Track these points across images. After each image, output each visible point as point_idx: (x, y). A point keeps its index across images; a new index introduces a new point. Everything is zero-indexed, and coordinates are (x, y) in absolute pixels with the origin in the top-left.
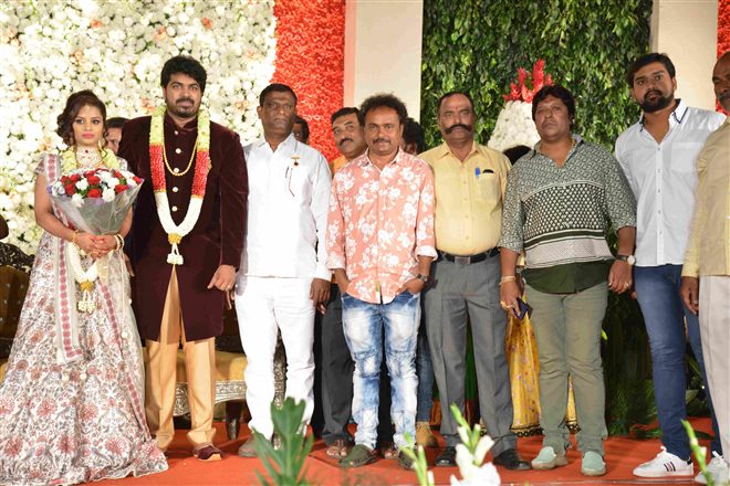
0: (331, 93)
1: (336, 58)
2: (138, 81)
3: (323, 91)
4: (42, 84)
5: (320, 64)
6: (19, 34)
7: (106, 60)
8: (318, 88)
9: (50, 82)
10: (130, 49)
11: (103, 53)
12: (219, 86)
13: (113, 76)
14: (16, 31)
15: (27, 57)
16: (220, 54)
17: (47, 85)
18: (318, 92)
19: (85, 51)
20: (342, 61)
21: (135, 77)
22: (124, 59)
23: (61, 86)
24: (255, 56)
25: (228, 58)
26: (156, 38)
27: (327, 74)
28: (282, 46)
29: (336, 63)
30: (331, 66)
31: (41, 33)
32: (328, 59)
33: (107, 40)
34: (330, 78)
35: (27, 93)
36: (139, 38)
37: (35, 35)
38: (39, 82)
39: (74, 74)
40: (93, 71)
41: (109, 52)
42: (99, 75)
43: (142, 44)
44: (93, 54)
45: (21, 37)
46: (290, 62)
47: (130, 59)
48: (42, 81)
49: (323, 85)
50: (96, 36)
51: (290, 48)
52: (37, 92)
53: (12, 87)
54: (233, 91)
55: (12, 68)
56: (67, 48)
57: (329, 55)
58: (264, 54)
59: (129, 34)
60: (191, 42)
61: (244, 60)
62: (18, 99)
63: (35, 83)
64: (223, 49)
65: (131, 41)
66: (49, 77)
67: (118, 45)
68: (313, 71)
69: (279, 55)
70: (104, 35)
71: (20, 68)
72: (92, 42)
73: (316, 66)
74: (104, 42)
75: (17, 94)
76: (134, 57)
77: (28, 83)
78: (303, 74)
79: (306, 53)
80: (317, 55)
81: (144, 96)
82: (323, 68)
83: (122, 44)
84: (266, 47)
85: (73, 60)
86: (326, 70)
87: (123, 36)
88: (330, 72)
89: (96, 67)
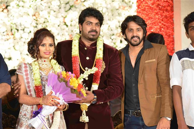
0: (167, 24)
1: (169, 6)
2: (67, 26)
3: (163, 24)
4: (20, 31)
5: (160, 9)
6: (7, 6)
7: (51, 16)
8: (160, 22)
9: (24, 30)
10: (62, 10)
11: (49, 13)
12: (108, 25)
13: (54, 24)
14: (6, 5)
15: (12, 18)
16: (107, 9)
17: (22, 31)
18: (160, 24)
19: (40, 12)
20: (172, 7)
21: (65, 24)
22: (60, 15)
23: (29, 32)
24: (126, 8)
25: (112, 10)
26: (75, 3)
27: (164, 14)
28: (139, 2)
29: (169, 8)
30: (167, 10)
31: (18, 5)
32: (164, 7)
33: (51, 6)
34: (166, 17)
35: (12, 36)
36: (66, 4)
37: (15, 6)
38: (18, 30)
39: (35, 25)
40: (44, 22)
41: (52, 12)
42: (47, 24)
43: (68, 7)
44: (44, 14)
45: (9, 8)
46: (144, 10)
47: (63, 15)
48: (19, 29)
49: (162, 20)
50: (46, 4)
51: (144, 3)
52: (17, 35)
53: (5, 34)
54: (115, 28)
55: (4, 24)
56: (31, 12)
57: (165, 4)
58: (130, 7)
59: (62, 2)
60: (93, 4)
61: (120, 11)
62: (8, 40)
63: (16, 30)
64: (109, 6)
65: (63, 5)
66: (23, 27)
67: (56, 8)
68: (157, 14)
69: (138, 7)
70: (49, 4)
71: (8, 24)
72: (43, 7)
73: (158, 11)
74: (49, 7)
75: (8, 37)
76: (64, 14)
77: (13, 31)
78: (152, 15)
79: (153, 4)
80: (159, 5)
81: (70, 34)
82: (162, 12)
83: (58, 8)
84: (131, 3)
85: (34, 17)
86: (164, 12)
87: (59, 4)
88: (166, 13)
89: (46, 21)
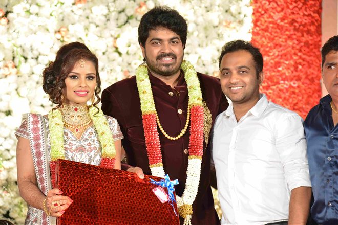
0: (308, 58)
1: (312, 23)
2: (120, 54)
3: (300, 57)
4: (30, 60)
5: (296, 29)
6: (7, 13)
7: (90, 33)
8: (296, 54)
9: (37, 59)
10: (112, 23)
11: (87, 28)
12: (197, 56)
14: (4, 11)
15: (15, 35)
16: (197, 25)
17: (34, 61)
18: (295, 58)
19: (70, 27)
21: (117, 50)
22: (107, 33)
24: (232, 25)
25: (206, 28)
26: (136, 11)
27: (304, 39)
28: (258, 14)
29: (313, 28)
30: (309, 32)
31: (28, 11)
32: (305, 25)
33: (91, 16)
34: (307, 44)
35: (15, 70)
36: (120, 12)
37: (23, 13)
38: (26, 59)
41: (93, 27)
43: (123, 18)
44: (77, 29)
45: (10, 15)
46: (266, 30)
47: (113, 33)
48: (29, 57)
49: (300, 51)
50: (81, 12)
51: (266, 16)
52: (25, 68)
54: (210, 60)
56: (53, 24)
57: (306, 20)
58: (241, 22)
59: (112, 9)
61: (221, 30)
62: (6, 76)
63: (22, 59)
64: (200, 20)
65: (114, 15)
66: (36, 53)
67: (100, 19)
68: (290, 37)
69: (256, 23)
70: (88, 11)
71: (8, 46)
72: (76, 18)
73: (292, 32)
74: (87, 18)
75: (6, 71)
76: (115, 31)
77: (17, 60)
78: (281, 41)
79: (282, 20)
80: (294, 21)
81: (125, 69)
82: (299, 34)
83: (104, 19)
84: (242, 16)
85: (59, 36)
86: (303, 36)
87: (105, 12)
88: (306, 38)
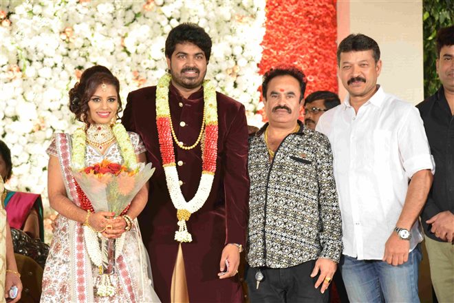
0: (324, 52)
1: (328, 15)
2: (129, 53)
3: (316, 51)
4: (35, 63)
5: (311, 22)
6: (9, 14)
7: (96, 34)
8: (311, 47)
9: (42, 61)
10: (119, 22)
11: (93, 28)
13: (103, 50)
14: (6, 12)
15: (18, 37)
16: (208, 20)
17: (39, 64)
18: (311, 51)
19: (75, 27)
20: (335, 18)
21: (125, 50)
22: (114, 32)
23: (53, 64)
24: (245, 20)
25: (217, 23)
26: (144, 8)
27: (319, 32)
28: (271, 7)
29: (328, 20)
30: (324, 24)
31: (31, 12)
32: (320, 17)
33: (97, 14)
34: (322, 37)
35: (20, 73)
36: (127, 10)
37: (26, 14)
38: (31, 62)
39: (65, 51)
40: (83, 46)
41: (99, 26)
42: (89, 50)
43: (130, 15)
44: (82, 29)
45: (12, 17)
46: (280, 23)
47: (120, 32)
48: (34, 60)
49: (316, 44)
50: (85, 11)
51: (280, 8)
52: (30, 71)
53: (5, 68)
54: (223, 57)
55: (5, 50)
56: (57, 25)
57: (321, 12)
58: (253, 16)
59: (118, 7)
60: (180, 10)
61: (234, 24)
62: (11, 80)
63: (27, 62)
64: (211, 15)
65: (120, 13)
66: (41, 55)
67: (107, 18)
68: (305, 30)
69: (269, 16)
70: (93, 10)
71: (12, 48)
72: (81, 17)
73: (307, 25)
74: (93, 17)
75: (11, 75)
76: (122, 30)
77: (21, 64)
79: (297, 12)
80: (309, 13)
81: (135, 69)
82: (314, 26)
83: (110, 17)
84: (255, 9)
85: (64, 37)
86: (318, 28)
87: (112, 9)
88: (322, 30)
89: (87, 43)
